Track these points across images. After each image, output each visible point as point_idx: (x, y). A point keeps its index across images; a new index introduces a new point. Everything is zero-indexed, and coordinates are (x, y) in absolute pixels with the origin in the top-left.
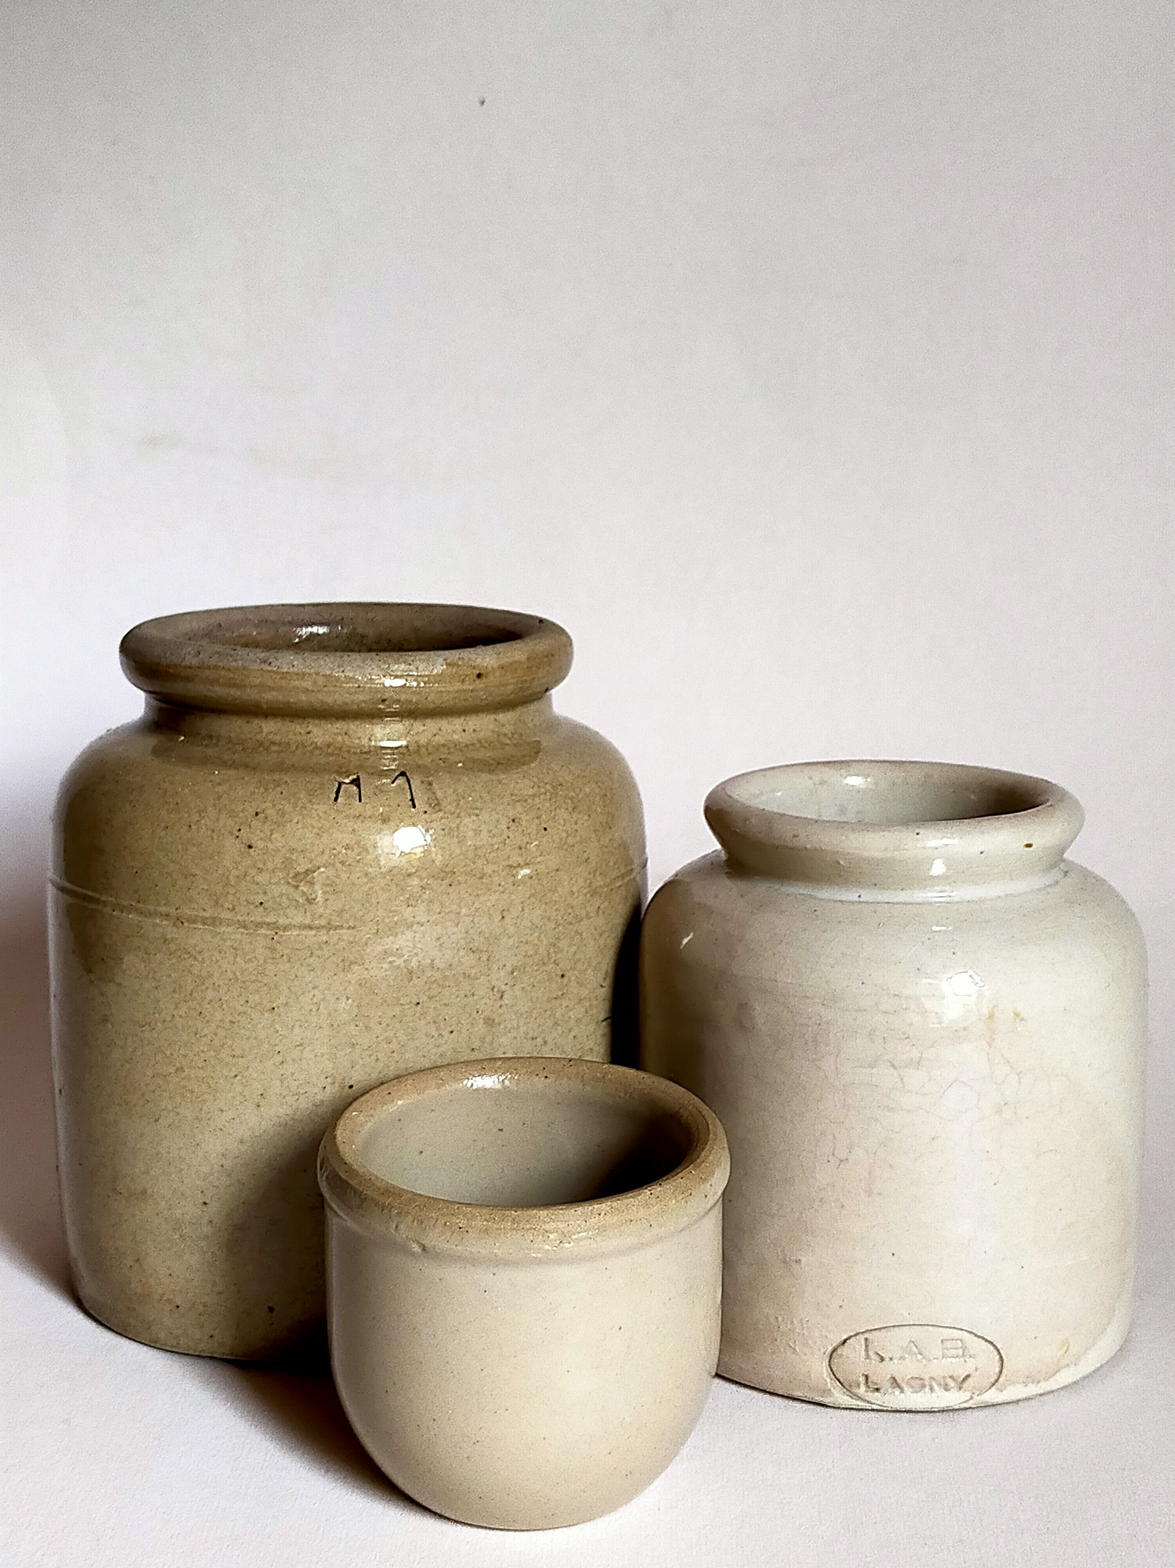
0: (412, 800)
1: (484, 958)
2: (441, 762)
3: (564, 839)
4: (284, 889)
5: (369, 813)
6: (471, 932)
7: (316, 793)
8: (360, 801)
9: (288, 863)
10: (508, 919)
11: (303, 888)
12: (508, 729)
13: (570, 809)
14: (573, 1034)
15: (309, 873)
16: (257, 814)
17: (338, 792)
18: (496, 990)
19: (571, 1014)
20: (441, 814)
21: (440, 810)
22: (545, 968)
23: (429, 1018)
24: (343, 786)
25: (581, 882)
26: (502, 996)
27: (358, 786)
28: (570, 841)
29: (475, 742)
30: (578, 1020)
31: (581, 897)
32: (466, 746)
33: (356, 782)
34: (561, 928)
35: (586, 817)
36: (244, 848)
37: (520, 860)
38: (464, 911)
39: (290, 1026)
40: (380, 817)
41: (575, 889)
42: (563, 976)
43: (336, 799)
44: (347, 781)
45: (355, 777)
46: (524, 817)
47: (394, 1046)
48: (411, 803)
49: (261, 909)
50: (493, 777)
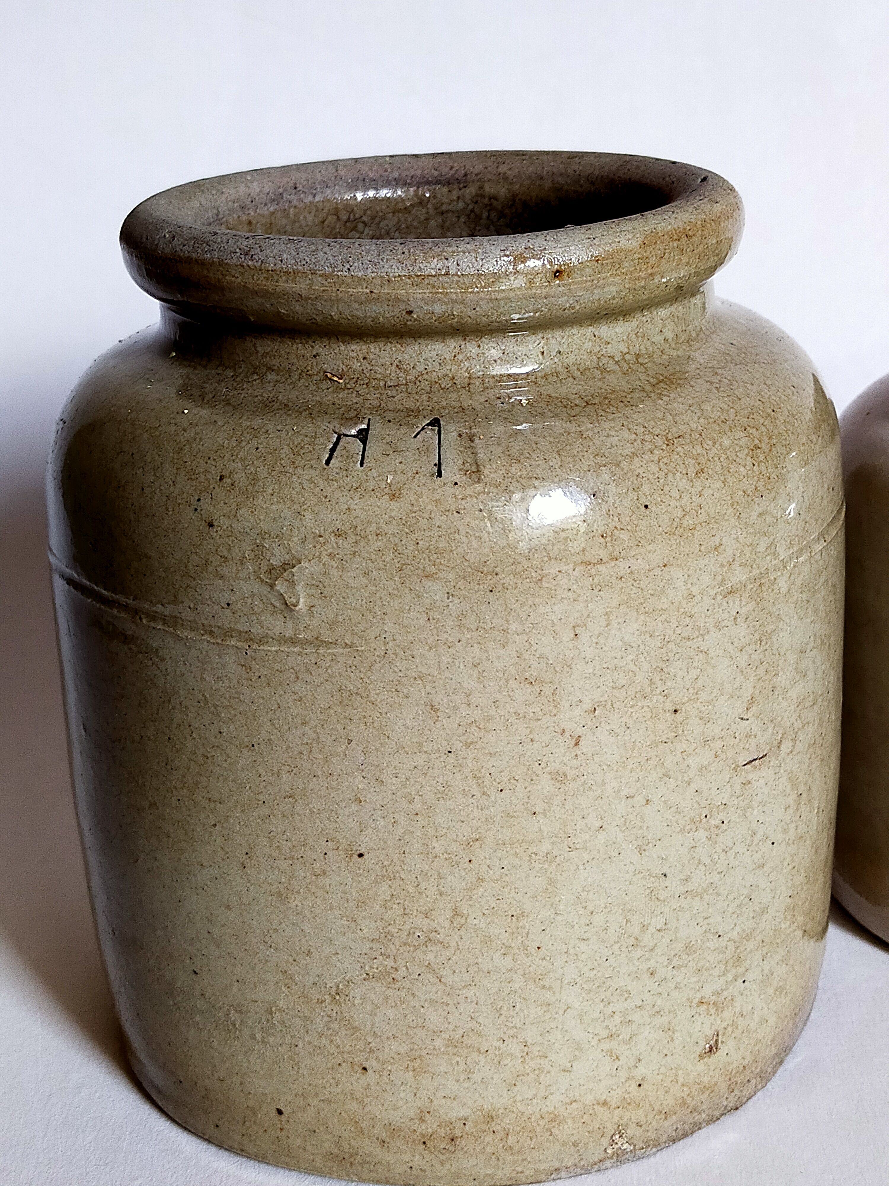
0: (439, 465)
1: (548, 690)
2: (499, 401)
3: (677, 520)
4: (256, 587)
5: (371, 485)
6: (526, 656)
7: (302, 451)
8: (362, 464)
9: (259, 550)
10: (584, 637)
11: (280, 586)
12: (617, 349)
13: (692, 472)
14: (694, 786)
15: (286, 567)
16: (221, 479)
17: (333, 450)
18: (567, 734)
19: (690, 761)
20: (479, 487)
21: (479, 480)
22: (646, 703)
23: (467, 771)
24: (344, 439)
25: (706, 579)
26: (577, 744)
27: (364, 441)
28: (688, 521)
29: (560, 369)
30: (703, 769)
31: (708, 601)
32: (545, 376)
33: (363, 436)
34: (671, 646)
35: (719, 484)
36: (203, 526)
37: (603, 554)
38: (513, 627)
39: (276, 770)
40: (387, 491)
41: (695, 590)
42: (676, 711)
43: (328, 462)
44: (354, 432)
45: (364, 426)
46: (612, 488)
47: (418, 806)
48: (436, 469)
49: (228, 612)
50: (572, 427)
